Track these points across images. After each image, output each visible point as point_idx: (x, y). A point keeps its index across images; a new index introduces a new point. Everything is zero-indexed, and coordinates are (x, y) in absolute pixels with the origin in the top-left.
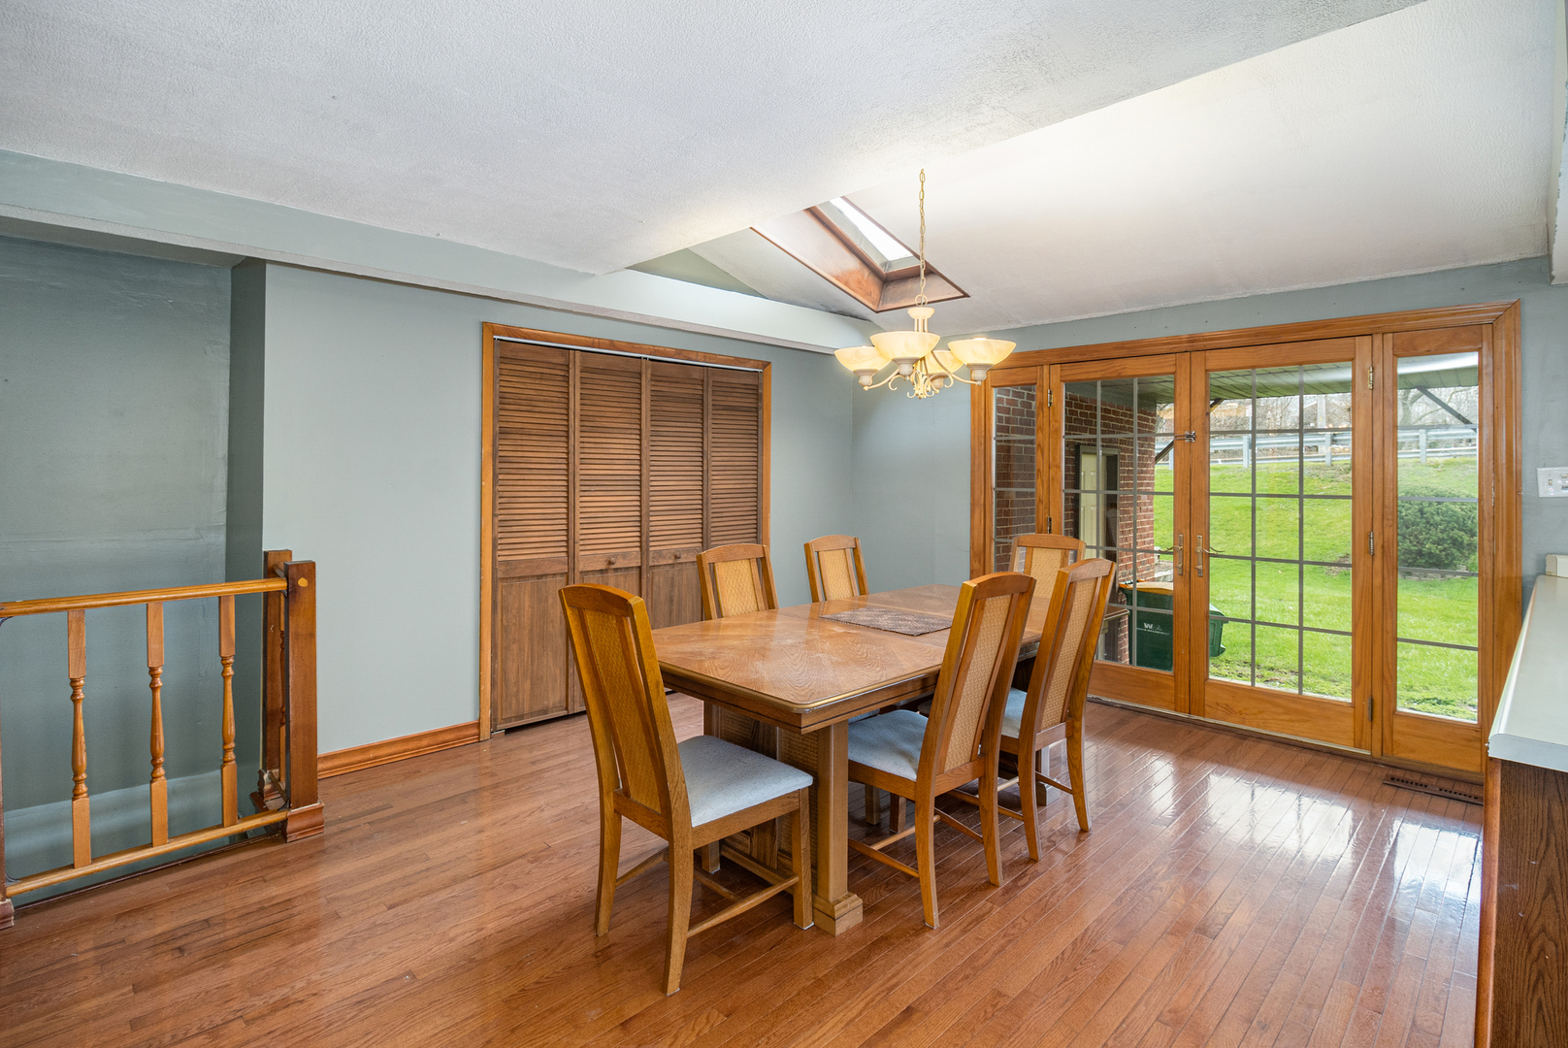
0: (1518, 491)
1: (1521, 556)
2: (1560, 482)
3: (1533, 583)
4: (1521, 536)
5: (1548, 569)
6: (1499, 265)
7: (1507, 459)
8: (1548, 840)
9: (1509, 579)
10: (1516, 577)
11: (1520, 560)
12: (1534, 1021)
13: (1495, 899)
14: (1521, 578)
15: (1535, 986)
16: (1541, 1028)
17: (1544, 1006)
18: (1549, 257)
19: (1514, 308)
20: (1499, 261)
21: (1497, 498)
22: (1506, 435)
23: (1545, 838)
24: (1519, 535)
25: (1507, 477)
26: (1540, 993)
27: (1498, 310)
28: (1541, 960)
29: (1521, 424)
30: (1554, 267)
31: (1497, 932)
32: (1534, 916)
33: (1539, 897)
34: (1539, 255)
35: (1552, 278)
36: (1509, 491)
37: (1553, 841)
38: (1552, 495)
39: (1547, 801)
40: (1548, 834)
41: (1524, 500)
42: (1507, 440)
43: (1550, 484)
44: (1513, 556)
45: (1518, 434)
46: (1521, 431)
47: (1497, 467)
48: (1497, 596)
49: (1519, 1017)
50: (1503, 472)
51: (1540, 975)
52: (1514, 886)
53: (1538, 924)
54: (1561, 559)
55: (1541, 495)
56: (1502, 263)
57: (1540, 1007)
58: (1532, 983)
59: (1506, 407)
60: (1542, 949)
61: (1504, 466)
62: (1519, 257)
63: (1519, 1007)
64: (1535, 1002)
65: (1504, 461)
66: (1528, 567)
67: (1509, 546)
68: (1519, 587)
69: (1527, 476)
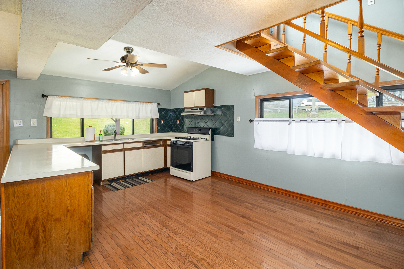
0: (9, 125)
1: (10, 141)
2: (18, 123)
3: (13, 147)
4: (10, 136)
5: (16, 143)
6: (4, 70)
7: (6, 118)
8: (15, 196)
9: (7, 146)
10: (9, 146)
11: (10, 142)
12: (14, 234)
13: (4, 213)
14: (10, 146)
15: (14, 227)
16: (15, 234)
17: (16, 230)
18: (16, 71)
19: (8, 81)
20: (5, 69)
21: (4, 127)
22: (6, 112)
23: (14, 196)
24: (9, 136)
25: (6, 122)
26: (15, 228)
27: (4, 81)
28: (15, 221)
29: (9, 109)
30: (17, 74)
31: (5, 220)
32: (13, 213)
33: (14, 208)
34: (14, 70)
35: (17, 77)
36: (7, 125)
37: (16, 196)
38: (17, 126)
39: (14, 188)
40: (15, 195)
41: (10, 127)
42: (6, 113)
43: (16, 124)
44: (8, 141)
45: (9, 112)
46: (9, 111)
47: (4, 120)
48: (4, 151)
49: (11, 235)
50: (5, 121)
51: (15, 224)
52: (8, 209)
53: (14, 214)
54: (19, 141)
55: (14, 126)
56: (5, 70)
57: (15, 230)
58: (13, 226)
59: (6, 105)
60: (15, 219)
61: (5, 120)
62: (9, 70)
63: (11, 233)
64: (14, 230)
65: (5, 118)
66: (11, 143)
67: (7, 139)
68: (9, 148)
69: (11, 122)
